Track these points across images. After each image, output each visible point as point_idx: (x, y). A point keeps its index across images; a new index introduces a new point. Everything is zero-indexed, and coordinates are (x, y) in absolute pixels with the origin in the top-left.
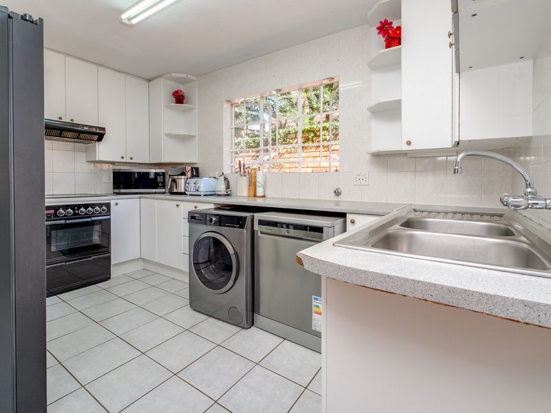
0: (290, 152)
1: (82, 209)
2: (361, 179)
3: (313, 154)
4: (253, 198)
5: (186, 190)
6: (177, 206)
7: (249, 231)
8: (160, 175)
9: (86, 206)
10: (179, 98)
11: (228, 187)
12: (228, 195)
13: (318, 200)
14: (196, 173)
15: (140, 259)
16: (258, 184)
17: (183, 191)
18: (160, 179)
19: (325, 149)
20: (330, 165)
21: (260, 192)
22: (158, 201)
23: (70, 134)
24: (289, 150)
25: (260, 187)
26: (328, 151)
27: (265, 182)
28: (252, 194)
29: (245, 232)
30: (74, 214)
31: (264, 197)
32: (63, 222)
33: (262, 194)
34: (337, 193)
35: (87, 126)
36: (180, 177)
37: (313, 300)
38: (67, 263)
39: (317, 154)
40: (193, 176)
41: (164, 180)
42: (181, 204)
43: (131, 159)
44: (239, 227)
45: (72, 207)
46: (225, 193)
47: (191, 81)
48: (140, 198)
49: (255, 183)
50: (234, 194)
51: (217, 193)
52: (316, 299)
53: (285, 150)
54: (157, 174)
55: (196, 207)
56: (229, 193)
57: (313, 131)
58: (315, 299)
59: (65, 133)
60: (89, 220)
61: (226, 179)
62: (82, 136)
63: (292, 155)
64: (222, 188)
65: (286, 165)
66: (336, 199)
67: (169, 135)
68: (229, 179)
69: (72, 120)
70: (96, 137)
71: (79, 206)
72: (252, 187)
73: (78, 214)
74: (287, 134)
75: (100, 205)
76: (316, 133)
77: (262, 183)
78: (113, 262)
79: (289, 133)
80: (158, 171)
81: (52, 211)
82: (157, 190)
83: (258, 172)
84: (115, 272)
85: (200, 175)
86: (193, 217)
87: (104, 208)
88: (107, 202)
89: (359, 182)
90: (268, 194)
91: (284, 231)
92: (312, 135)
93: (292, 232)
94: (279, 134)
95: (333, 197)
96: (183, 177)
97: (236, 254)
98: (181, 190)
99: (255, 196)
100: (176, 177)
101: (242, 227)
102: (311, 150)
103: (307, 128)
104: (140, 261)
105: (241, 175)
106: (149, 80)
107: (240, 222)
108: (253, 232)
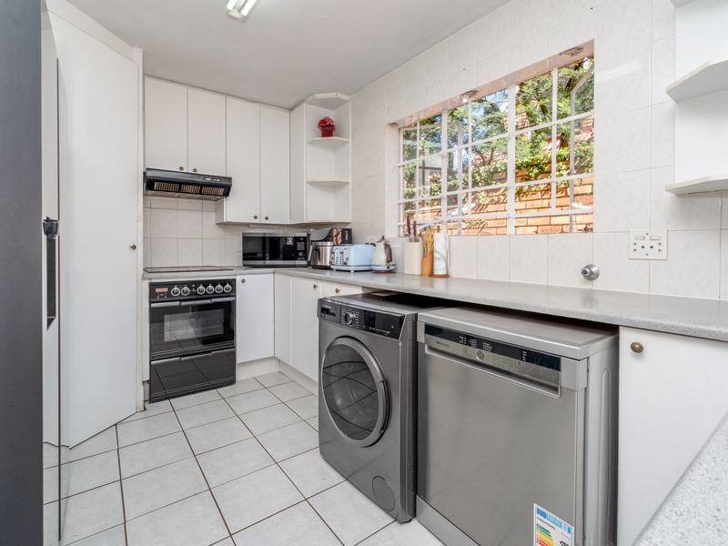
0: (498, 203)
1: (201, 287)
2: (647, 248)
3: (538, 203)
4: (428, 279)
5: (330, 262)
6: (315, 287)
7: (409, 344)
8: (300, 241)
9: (206, 283)
10: (327, 128)
11: (390, 259)
12: (391, 272)
13: (548, 287)
14: (347, 237)
15: (273, 358)
16: (436, 255)
17: (328, 264)
18: (300, 246)
19: (559, 194)
20: (571, 221)
21: (440, 268)
22: (294, 278)
23: (190, 188)
24: (496, 198)
25: (439, 259)
26: (567, 196)
27: (449, 252)
28: (427, 271)
29: (402, 346)
30: (191, 294)
31: (446, 276)
32: (177, 303)
33: (443, 272)
34: (589, 275)
35: (209, 176)
36: (324, 243)
37: (536, 515)
38: (183, 359)
39: (545, 203)
40: (344, 242)
41: (306, 246)
42: (321, 285)
43: (267, 218)
44: (389, 336)
45: (189, 284)
46: (385, 268)
47: (344, 102)
48: (274, 273)
49: (432, 253)
50: (399, 270)
51: (374, 268)
52: (544, 515)
53: (489, 199)
54: (296, 239)
55: (337, 291)
56: (391, 268)
57: (537, 165)
58: (539, 511)
59: (185, 188)
60: (209, 301)
61: (387, 246)
62: (205, 190)
63: (501, 207)
64: (380, 259)
65: (490, 224)
66: (588, 286)
67: (313, 184)
68: (392, 246)
69: (195, 170)
70: (221, 191)
71: (197, 283)
72: (428, 260)
73: (196, 294)
74: (492, 173)
75: (223, 283)
76: (542, 169)
77: (444, 253)
78: (239, 360)
79: (496, 171)
80: (298, 235)
81: (166, 290)
82: (297, 262)
83: (436, 235)
84: (241, 374)
85: (353, 241)
86: (325, 310)
87: (228, 286)
88: (232, 277)
89: (641, 254)
90: (453, 273)
91: (473, 353)
92: (536, 171)
93: (490, 357)
94: (480, 175)
95: (578, 282)
96: (329, 243)
97: (386, 382)
98: (325, 262)
99: (432, 274)
100: (320, 243)
101: (395, 335)
102: (534, 197)
103: (526, 160)
104: (274, 362)
105: (410, 241)
106: (291, 110)
107: (393, 327)
108: (416, 344)
